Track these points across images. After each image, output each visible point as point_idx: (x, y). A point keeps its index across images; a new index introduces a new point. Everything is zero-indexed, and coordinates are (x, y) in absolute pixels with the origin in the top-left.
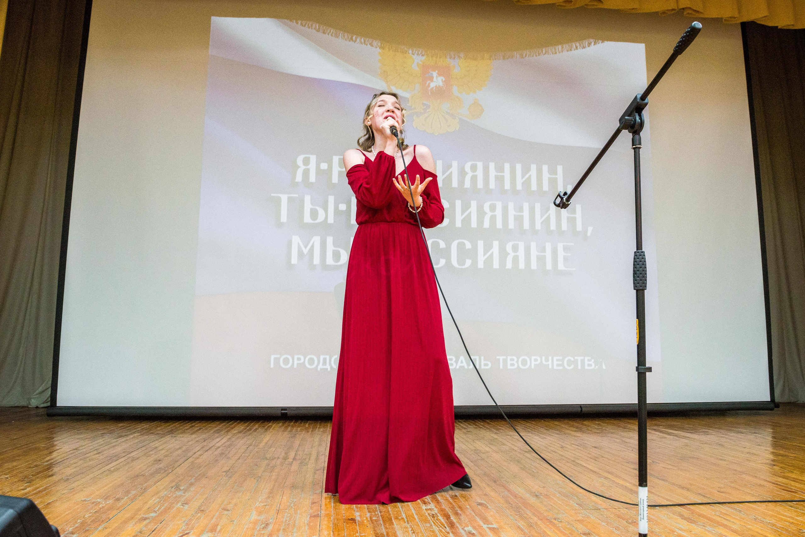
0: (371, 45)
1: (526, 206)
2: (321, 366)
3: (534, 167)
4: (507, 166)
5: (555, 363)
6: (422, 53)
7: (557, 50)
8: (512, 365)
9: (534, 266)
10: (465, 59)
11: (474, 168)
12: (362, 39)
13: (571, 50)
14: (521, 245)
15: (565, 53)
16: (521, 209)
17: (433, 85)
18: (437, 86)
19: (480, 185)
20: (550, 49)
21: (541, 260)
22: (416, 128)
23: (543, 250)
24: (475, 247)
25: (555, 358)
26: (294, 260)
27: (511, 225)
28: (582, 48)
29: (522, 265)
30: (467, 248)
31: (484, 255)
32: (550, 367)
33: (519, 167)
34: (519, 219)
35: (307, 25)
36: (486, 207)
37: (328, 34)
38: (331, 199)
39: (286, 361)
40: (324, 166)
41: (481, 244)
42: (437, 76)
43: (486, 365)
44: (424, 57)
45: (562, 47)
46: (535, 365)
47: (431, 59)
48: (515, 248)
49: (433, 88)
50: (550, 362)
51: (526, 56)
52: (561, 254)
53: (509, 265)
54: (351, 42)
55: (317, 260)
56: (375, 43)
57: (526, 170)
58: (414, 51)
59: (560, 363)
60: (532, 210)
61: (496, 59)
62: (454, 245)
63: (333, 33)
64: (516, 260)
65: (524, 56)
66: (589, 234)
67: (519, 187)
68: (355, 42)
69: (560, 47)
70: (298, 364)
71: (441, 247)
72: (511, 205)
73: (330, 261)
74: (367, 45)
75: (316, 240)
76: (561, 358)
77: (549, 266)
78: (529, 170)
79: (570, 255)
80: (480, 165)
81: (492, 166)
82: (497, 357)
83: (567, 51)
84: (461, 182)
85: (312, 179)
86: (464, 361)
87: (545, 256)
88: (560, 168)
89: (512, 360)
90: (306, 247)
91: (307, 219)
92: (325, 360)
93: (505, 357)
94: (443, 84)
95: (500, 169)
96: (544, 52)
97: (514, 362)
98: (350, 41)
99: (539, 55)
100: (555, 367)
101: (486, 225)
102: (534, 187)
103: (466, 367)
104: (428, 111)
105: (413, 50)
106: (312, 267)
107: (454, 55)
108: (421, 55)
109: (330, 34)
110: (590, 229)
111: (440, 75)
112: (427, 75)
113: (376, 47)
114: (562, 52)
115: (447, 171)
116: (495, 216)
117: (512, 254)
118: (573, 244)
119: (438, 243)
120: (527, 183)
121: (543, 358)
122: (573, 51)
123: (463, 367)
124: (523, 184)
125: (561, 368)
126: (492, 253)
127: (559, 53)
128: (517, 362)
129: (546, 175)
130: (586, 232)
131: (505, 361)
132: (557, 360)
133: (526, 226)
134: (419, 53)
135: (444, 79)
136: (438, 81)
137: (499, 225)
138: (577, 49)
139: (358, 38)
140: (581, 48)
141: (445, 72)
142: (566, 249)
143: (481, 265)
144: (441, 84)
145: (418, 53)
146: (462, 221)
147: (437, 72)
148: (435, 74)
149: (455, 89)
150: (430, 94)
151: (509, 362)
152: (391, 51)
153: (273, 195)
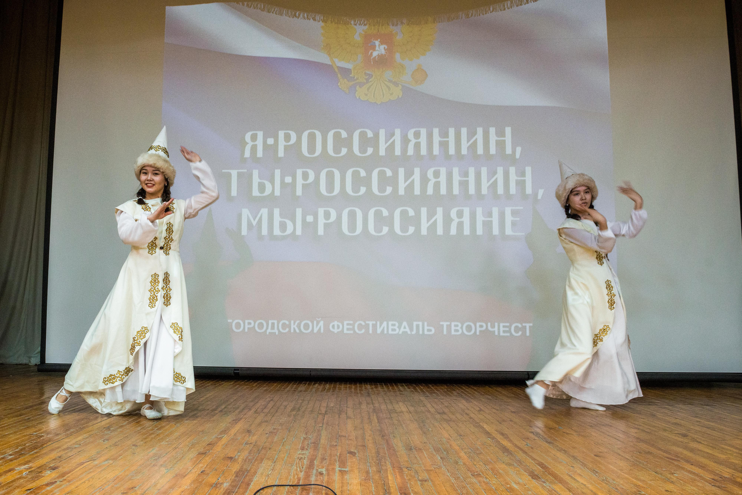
0: (314, 19)
1: (472, 171)
2: (269, 330)
3: (480, 131)
4: (452, 131)
5: (502, 329)
6: (364, 22)
7: (506, 6)
8: (457, 331)
9: (480, 231)
10: (408, 25)
11: (417, 135)
12: (306, 15)
13: (521, 5)
14: (467, 211)
15: (515, 8)
16: (466, 174)
17: (375, 54)
18: (380, 54)
19: (424, 151)
20: (497, 6)
21: (488, 225)
22: (359, 98)
23: (490, 215)
24: (418, 214)
25: (502, 325)
26: (244, 231)
27: (456, 191)
28: (534, 2)
29: (467, 231)
30: (410, 215)
31: (428, 221)
32: (496, 333)
33: (464, 131)
34: (464, 185)
35: (252, 6)
36: (430, 173)
37: (273, 13)
38: (278, 173)
39: (238, 325)
40: (270, 141)
41: (424, 211)
42: (379, 44)
43: (429, 330)
44: (367, 27)
45: (512, 3)
46: (480, 331)
47: (373, 27)
48: (460, 214)
49: (376, 57)
50: (496, 329)
51: (472, 16)
52: (509, 218)
53: (453, 231)
54: (295, 18)
55: (265, 231)
56: (317, 18)
57: (472, 134)
58: (357, 21)
59: (507, 329)
60: (478, 176)
61: (439, 22)
62: (397, 213)
63: (277, 11)
64: (460, 225)
65: (470, 16)
66: (539, 197)
67: (464, 151)
68: (298, 18)
69: (509, 2)
70: (248, 328)
71: (384, 215)
72: (456, 171)
73: (277, 232)
74: (310, 20)
75: (264, 212)
76: (508, 324)
77: (496, 231)
78: (475, 133)
79: (518, 219)
80: (423, 132)
81: (436, 131)
82: (441, 323)
83: (517, 6)
84: (404, 149)
85: (260, 154)
86: (407, 327)
87: (491, 221)
88: (508, 130)
89: (457, 326)
90: (254, 219)
91: (256, 192)
92: (273, 324)
93: (449, 323)
94: (386, 52)
95: (444, 134)
96: (491, 9)
97: (458, 328)
98: (293, 17)
99: (486, 13)
100: (502, 334)
101: (430, 191)
102: (480, 151)
103: (409, 333)
104: (370, 81)
105: (355, 20)
106: (261, 238)
107: (397, 21)
108: (363, 25)
109: (274, 12)
110: (541, 192)
111: (382, 43)
112: (369, 45)
113: (319, 22)
114: (512, 7)
115: (390, 140)
116: (439, 182)
117: (456, 220)
118: (522, 208)
119: (381, 211)
120: (473, 147)
121: (489, 324)
122: (523, 6)
123: (407, 332)
124: (468, 148)
125: (508, 334)
126: (436, 220)
127: (508, 8)
128: (462, 328)
129: (493, 138)
130: (536, 195)
131: (449, 327)
132: (504, 327)
133: (472, 190)
134: (362, 23)
135: (386, 47)
136: (380, 49)
137: (443, 191)
138: (527, 4)
139: (301, 14)
140: (532, 1)
141: (387, 40)
142: (514, 213)
143: (424, 232)
144: (383, 52)
145: (360, 23)
146: (405, 188)
147: (379, 40)
148: (377, 43)
149: (397, 56)
150: (372, 63)
151: (453, 328)
152: (334, 23)
153: (223, 171)
